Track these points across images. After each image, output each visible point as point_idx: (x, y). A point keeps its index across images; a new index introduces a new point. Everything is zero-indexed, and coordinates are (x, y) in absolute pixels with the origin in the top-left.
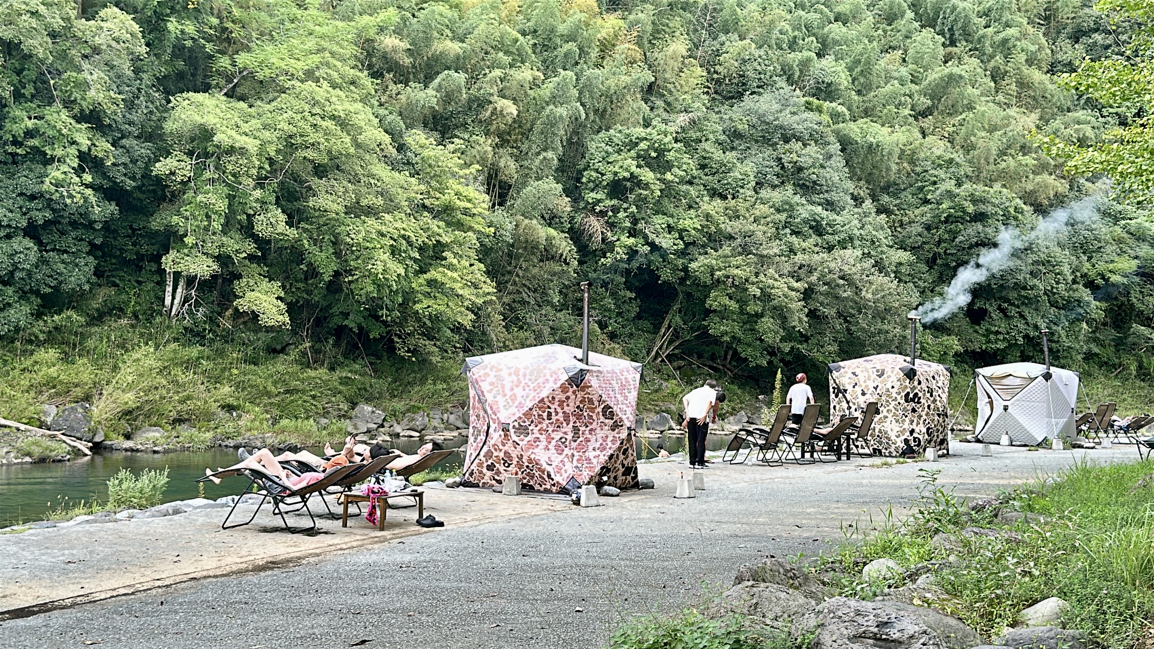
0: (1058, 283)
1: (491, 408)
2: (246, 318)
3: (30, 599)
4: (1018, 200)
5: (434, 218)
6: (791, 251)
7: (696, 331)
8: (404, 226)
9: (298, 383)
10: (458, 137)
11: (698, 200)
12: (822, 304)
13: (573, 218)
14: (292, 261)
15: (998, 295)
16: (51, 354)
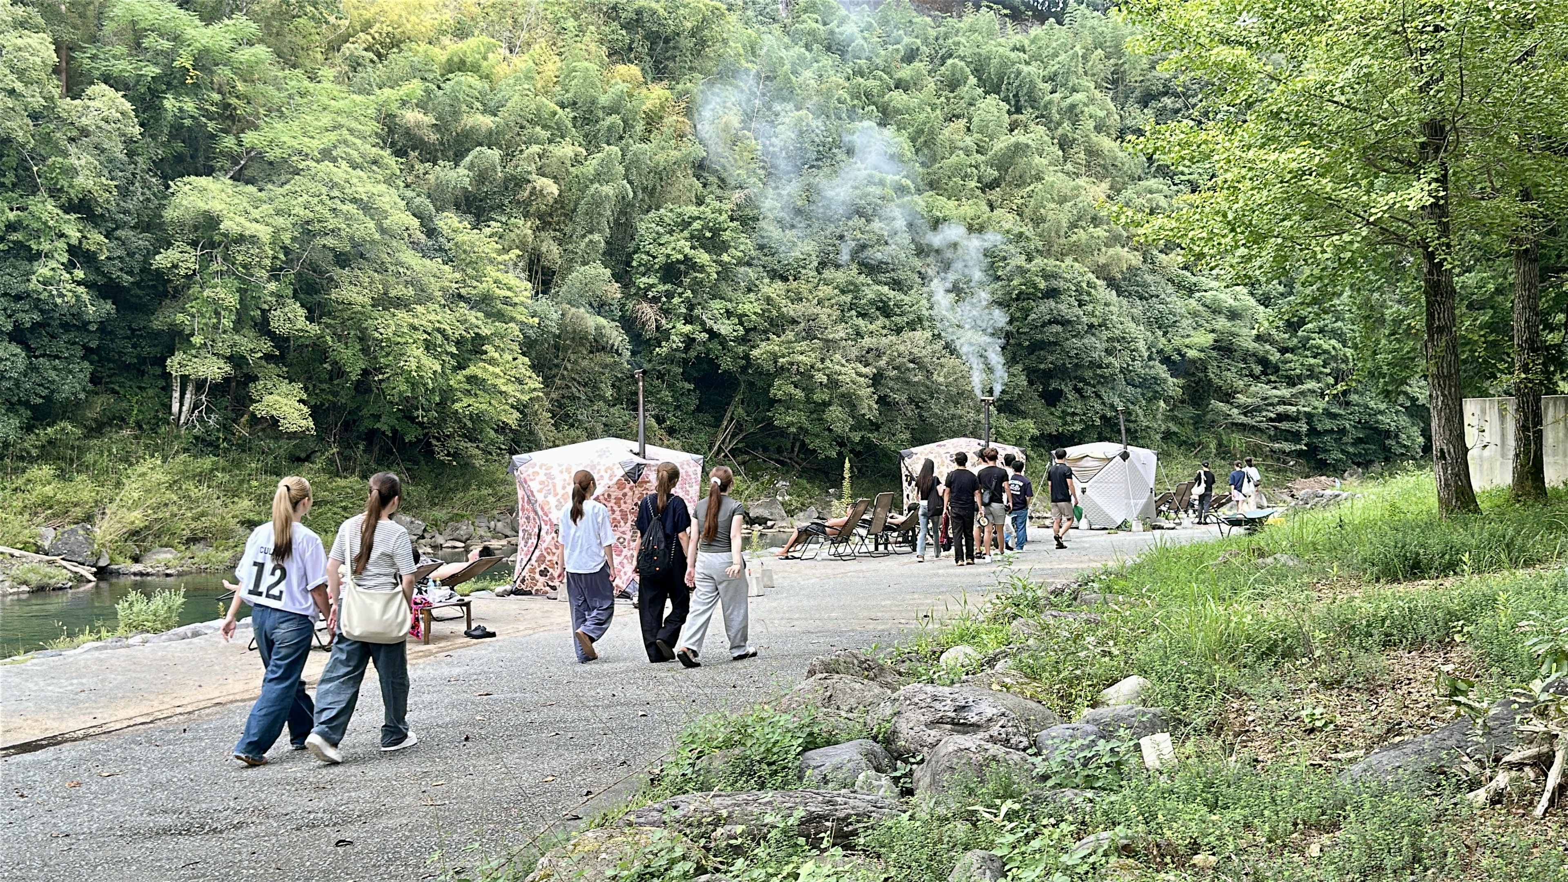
0: (1133, 360)
1: (542, 509)
2: (266, 425)
3: (37, 732)
4: (1090, 275)
5: (471, 308)
6: (858, 334)
7: (760, 423)
8: (439, 318)
9: (326, 493)
10: (495, 220)
11: (757, 282)
12: (892, 390)
13: (624, 305)
14: (315, 360)
15: (1073, 374)
16: (46, 471)
